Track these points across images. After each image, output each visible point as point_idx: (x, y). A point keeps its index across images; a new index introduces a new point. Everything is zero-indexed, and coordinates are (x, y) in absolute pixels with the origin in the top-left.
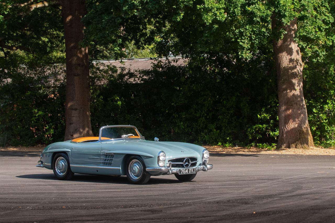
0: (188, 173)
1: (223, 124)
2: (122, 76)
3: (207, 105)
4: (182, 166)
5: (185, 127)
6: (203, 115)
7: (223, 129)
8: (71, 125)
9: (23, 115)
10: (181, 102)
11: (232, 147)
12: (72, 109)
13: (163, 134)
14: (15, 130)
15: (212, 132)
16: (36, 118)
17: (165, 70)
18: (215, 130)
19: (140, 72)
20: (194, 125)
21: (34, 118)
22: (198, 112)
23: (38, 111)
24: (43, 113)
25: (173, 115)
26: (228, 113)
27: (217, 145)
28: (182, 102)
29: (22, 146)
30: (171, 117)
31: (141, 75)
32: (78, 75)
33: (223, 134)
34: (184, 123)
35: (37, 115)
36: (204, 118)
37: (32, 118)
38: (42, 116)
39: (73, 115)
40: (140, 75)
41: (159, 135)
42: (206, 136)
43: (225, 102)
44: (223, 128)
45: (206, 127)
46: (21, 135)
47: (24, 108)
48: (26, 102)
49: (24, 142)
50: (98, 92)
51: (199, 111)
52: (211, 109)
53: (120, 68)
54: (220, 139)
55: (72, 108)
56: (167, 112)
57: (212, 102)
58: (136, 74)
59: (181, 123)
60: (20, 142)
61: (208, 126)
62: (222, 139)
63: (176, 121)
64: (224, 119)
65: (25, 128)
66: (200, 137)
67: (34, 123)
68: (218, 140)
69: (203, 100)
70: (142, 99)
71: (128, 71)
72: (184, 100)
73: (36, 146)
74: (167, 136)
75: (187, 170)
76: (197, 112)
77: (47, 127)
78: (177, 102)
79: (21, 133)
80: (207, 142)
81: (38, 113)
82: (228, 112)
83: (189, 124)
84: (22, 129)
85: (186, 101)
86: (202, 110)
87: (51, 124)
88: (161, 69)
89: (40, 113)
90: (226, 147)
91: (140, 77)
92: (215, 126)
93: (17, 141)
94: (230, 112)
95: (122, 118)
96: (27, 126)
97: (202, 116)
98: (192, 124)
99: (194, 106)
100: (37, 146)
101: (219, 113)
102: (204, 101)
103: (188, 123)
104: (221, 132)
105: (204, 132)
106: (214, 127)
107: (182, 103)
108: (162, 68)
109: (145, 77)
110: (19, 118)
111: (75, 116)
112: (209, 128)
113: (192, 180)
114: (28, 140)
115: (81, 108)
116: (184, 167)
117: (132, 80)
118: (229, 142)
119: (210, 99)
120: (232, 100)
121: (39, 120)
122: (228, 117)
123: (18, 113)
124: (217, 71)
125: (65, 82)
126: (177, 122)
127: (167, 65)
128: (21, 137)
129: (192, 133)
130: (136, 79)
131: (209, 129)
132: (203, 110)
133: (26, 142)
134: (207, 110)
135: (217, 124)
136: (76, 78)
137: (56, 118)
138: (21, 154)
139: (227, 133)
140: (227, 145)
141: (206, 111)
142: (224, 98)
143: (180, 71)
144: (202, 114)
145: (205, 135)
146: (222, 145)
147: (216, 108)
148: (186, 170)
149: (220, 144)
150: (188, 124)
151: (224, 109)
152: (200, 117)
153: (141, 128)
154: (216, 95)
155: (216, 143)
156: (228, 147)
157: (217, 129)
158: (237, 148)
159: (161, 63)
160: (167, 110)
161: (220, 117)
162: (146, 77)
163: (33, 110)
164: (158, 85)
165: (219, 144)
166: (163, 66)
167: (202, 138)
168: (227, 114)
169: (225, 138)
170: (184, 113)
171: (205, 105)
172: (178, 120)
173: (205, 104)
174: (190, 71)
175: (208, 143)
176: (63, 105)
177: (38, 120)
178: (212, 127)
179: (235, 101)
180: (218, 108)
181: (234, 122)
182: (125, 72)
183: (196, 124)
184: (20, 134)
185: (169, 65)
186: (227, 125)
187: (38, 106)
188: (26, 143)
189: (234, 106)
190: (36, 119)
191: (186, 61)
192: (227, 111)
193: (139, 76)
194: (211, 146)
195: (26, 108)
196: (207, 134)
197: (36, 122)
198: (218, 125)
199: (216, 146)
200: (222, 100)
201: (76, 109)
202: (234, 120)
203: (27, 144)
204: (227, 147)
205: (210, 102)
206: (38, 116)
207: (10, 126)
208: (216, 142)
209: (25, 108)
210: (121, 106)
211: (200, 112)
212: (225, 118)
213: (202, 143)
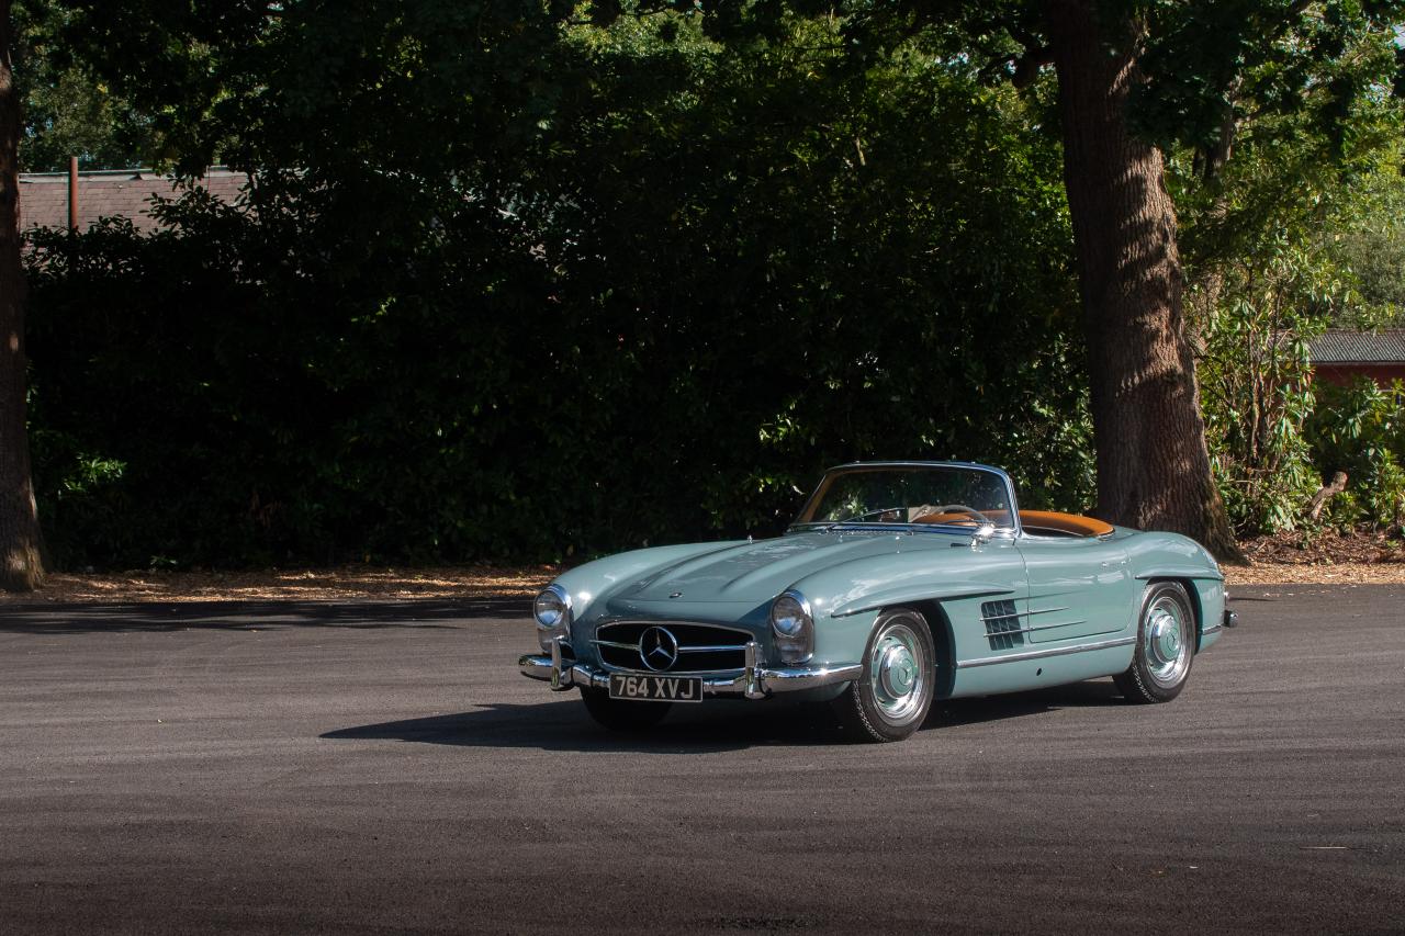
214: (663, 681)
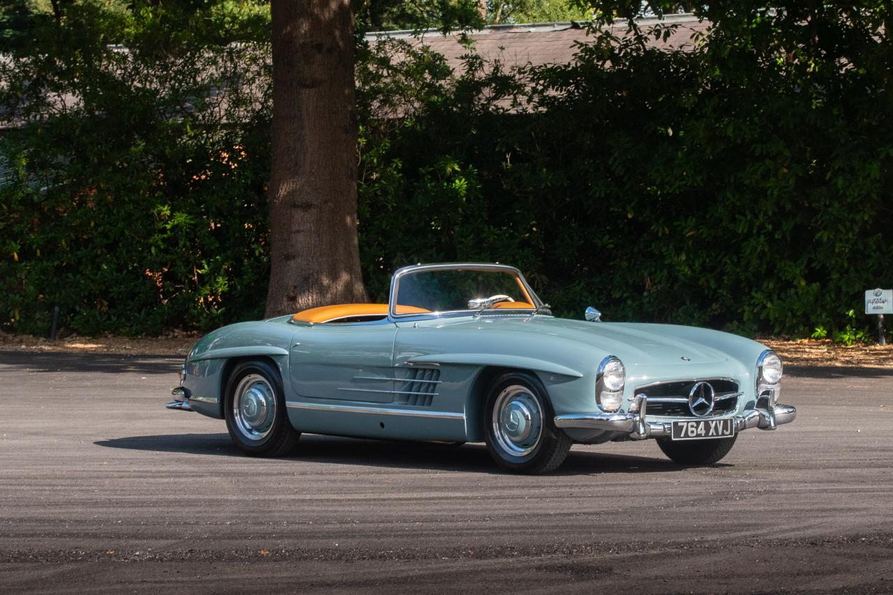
0: (707, 434)
1: (833, 262)
2: (469, 88)
3: (776, 193)
4: (683, 410)
5: (693, 271)
6: (762, 227)
7: (832, 279)
8: (288, 262)
9: (119, 225)
10: (680, 181)
11: (867, 344)
12: (295, 206)
13: (617, 295)
14: (92, 277)
15: (793, 291)
16: (165, 236)
17: (625, 65)
18: (803, 283)
19: (535, 74)
20: (726, 263)
21: (157, 237)
22: (741, 217)
23: (173, 210)
24: (191, 219)
25: (652, 228)
26: (853, 221)
27: (810, 338)
28: (684, 182)
29: (114, 336)
30: (645, 235)
31: (537, 85)
32: (314, 84)
33: (833, 296)
34: (691, 256)
35: (168, 227)
36: (762, 238)
37: (150, 234)
38: (188, 230)
39: (295, 228)
40: (534, 85)
41: (599, 300)
42: (769, 305)
43: (840, 182)
44: (835, 276)
45: (770, 273)
46: (112, 295)
47: (124, 200)
48: (132, 177)
49: (123, 320)
50: (385, 146)
51: (747, 212)
52: (788, 207)
53: (464, 61)
54: (821, 315)
55: (292, 203)
56: (630, 216)
57: (792, 182)
58: (520, 79)
59: (678, 255)
60: (108, 322)
61: (778, 266)
62: (827, 317)
63: (663, 250)
64: (838, 245)
65: (125, 272)
66: (749, 305)
67: (157, 255)
68: (813, 319)
69: (759, 173)
70: (541, 170)
71: (492, 69)
72: (692, 172)
73: (164, 337)
74: (629, 302)
75: (702, 425)
76: (737, 216)
77: (206, 267)
78: (666, 180)
79: (111, 290)
80: (773, 327)
81: (171, 217)
82: (851, 216)
83: (710, 261)
84: (115, 273)
85: (699, 178)
86: (757, 212)
87: (217, 257)
88: (608, 64)
89: (181, 218)
90: (845, 343)
91: (534, 90)
92: (802, 267)
93: (99, 318)
94: (858, 217)
95: (471, 237)
96: (133, 263)
97: (755, 231)
98: (718, 259)
99: (729, 195)
100: (167, 335)
101: (820, 222)
102: (765, 176)
103: (705, 256)
104: (824, 291)
105: (763, 291)
106: (798, 272)
107: (685, 185)
108: (615, 59)
109: (551, 92)
110: (105, 235)
111: (302, 228)
112: (780, 275)
113: (721, 461)
114: (136, 314)
115: (326, 202)
116: (691, 415)
117: (505, 103)
118: (854, 325)
119: (785, 171)
120: (869, 175)
121: (177, 244)
122: (850, 235)
123: (101, 216)
124: (814, 68)
125: (268, 107)
126: (665, 254)
127: (632, 50)
128: (112, 305)
129: (721, 291)
130: (522, 99)
131: (780, 278)
132: (759, 212)
133: (129, 320)
134: (777, 211)
135: (810, 261)
136: (306, 93)
137: (237, 235)
138: (115, 365)
139: (847, 293)
140: (846, 337)
141: (770, 213)
142: (836, 167)
143: (677, 71)
144: (757, 224)
145: (765, 302)
146: (829, 335)
147: (807, 205)
148: (698, 423)
149: (820, 331)
150: (704, 262)
151: (836, 205)
152: (748, 236)
153: (536, 274)
154: (808, 155)
155: (807, 328)
156: (852, 344)
157: (810, 279)
158: (882, 347)
159: (608, 43)
160: (628, 208)
161: (823, 236)
162: (557, 90)
163: (154, 207)
164: (597, 121)
165: (816, 334)
166: (617, 52)
167: (755, 311)
168: (848, 224)
169: (839, 311)
170: (692, 221)
171: (769, 193)
172: (670, 247)
173: (769, 188)
174: (715, 70)
175: (776, 330)
176: (260, 191)
177: (172, 242)
178: (794, 271)
179: (878, 178)
180: (814, 205)
181: (872, 254)
182: (481, 75)
183: (736, 260)
184: (110, 293)
185: (638, 49)
186: (846, 265)
187: (175, 192)
188: (128, 324)
189: (874, 196)
190: (164, 240)
191: (701, 34)
192: (846, 215)
193: (533, 88)
194: (788, 340)
195: (130, 201)
196: (775, 297)
197: (166, 251)
198: (813, 265)
199: (806, 341)
200: (828, 175)
201: (307, 206)
202: (875, 247)
203: (134, 328)
204: (847, 345)
205: (788, 182)
206: (174, 228)
207: (72, 263)
208: (805, 326)
209: (126, 199)
210: (466, 196)
211: (749, 217)
212: (841, 241)
213: (755, 327)
214: (714, 422)
